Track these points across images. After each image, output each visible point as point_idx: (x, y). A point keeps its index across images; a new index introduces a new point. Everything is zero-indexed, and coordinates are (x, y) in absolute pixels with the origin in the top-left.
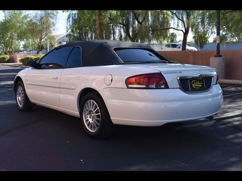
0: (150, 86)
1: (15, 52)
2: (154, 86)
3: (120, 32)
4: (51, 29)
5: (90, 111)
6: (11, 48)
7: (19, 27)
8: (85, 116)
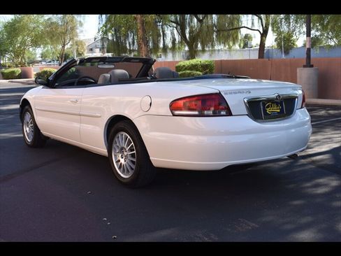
0: (206, 112)
1: (29, 64)
2: (211, 113)
3: (172, 33)
4: (78, 31)
5: (122, 148)
6: (23, 57)
7: (34, 28)
8: (115, 155)
